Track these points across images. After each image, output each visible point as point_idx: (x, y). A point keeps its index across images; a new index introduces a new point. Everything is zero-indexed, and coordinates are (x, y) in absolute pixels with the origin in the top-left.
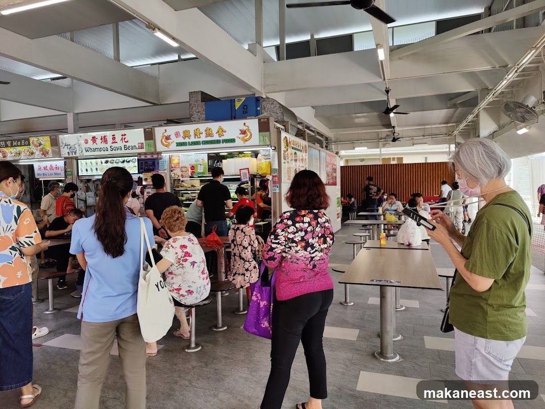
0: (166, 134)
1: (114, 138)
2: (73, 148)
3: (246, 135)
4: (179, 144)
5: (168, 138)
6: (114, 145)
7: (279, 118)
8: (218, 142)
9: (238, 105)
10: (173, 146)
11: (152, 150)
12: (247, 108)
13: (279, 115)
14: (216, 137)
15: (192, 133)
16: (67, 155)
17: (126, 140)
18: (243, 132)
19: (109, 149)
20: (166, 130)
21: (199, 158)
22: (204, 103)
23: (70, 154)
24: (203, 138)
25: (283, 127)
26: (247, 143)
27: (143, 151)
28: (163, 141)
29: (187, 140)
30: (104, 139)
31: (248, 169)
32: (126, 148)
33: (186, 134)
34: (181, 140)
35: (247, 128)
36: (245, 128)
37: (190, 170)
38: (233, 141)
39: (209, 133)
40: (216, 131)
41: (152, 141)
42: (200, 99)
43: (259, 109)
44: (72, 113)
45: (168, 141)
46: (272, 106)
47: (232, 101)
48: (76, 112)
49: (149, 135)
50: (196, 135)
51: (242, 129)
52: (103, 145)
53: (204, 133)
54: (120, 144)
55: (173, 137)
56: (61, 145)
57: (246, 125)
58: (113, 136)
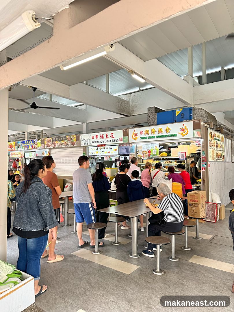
0: (135, 133)
1: (107, 136)
2: (86, 141)
3: (184, 132)
4: (142, 138)
5: (136, 135)
6: (107, 139)
7: (205, 120)
8: (166, 136)
9: (178, 113)
10: (139, 140)
11: (127, 142)
12: (184, 115)
13: (205, 118)
14: (165, 134)
15: (150, 132)
16: (83, 145)
17: (113, 136)
18: (183, 130)
19: (104, 141)
20: (135, 130)
21: (154, 147)
22: (156, 114)
23: (85, 144)
24: (157, 134)
25: (208, 126)
26: (185, 137)
27: (122, 142)
28: (133, 136)
29: (147, 136)
30: (102, 137)
31: (185, 152)
32: (113, 140)
33: (147, 132)
34: (143, 136)
35: (185, 127)
36: (184, 127)
37: (148, 153)
38: (176, 135)
39: (160, 131)
40: (165, 130)
41: (127, 137)
42: (154, 111)
43: (191, 115)
44: (86, 123)
45: (136, 136)
46: (200, 113)
47: (174, 112)
48: (87, 122)
49: (126, 134)
50: (152, 132)
51: (181, 128)
52: (102, 140)
53: (157, 131)
54: (110, 139)
55: (139, 134)
56: (81, 139)
57: (185, 125)
58: (106, 134)
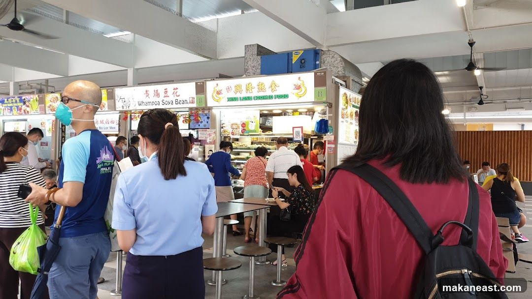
0: (218, 89)
1: (166, 92)
2: (126, 100)
3: (300, 90)
4: (231, 99)
5: (219, 93)
6: (166, 99)
7: (340, 73)
8: (270, 97)
9: (295, 59)
10: (224, 102)
11: (204, 105)
12: (303, 59)
13: (339, 69)
14: (268, 93)
15: (244, 88)
16: (121, 109)
17: (178, 94)
18: (298, 88)
19: (161, 103)
20: (217, 84)
21: (252, 117)
22: (259, 57)
23: (125, 107)
24: (255, 93)
25: (344, 83)
26: (301, 100)
27: (194, 105)
28: (215, 95)
29: (238, 95)
30: (157, 94)
31: (302, 127)
32: (177, 102)
33: (238, 88)
34: (232, 95)
35: (301, 82)
36: (299, 83)
37: (241, 127)
38: (286, 96)
39: (261, 87)
40: (269, 85)
41: (203, 96)
43: (317, 62)
44: (132, 69)
45: (220, 96)
46: (333, 60)
47: (289, 55)
49: (201, 90)
50: (247, 90)
51: (296, 84)
52: (156, 99)
53: (257, 87)
54: (172, 98)
55: (224, 92)
56: (116, 98)
57: (301, 79)
58: (165, 89)
